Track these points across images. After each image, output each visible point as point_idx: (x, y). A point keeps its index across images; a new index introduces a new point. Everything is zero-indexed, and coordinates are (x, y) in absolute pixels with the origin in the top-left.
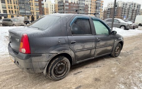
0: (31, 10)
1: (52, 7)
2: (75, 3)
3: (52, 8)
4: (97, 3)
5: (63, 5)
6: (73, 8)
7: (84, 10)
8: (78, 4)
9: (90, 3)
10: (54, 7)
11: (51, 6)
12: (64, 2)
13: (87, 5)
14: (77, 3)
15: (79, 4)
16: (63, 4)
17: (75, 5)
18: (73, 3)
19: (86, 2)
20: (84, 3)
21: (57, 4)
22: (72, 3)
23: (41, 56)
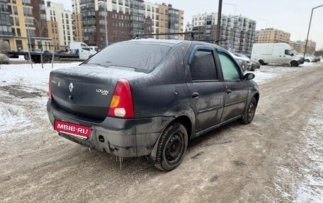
0: (13, 24)
1: (65, 19)
2: (121, 12)
3: (65, 22)
4: (170, 15)
5: (94, 17)
6: (118, 23)
7: (143, 29)
8: (130, 16)
9: (155, 14)
10: (70, 20)
11: (64, 16)
12: (97, 9)
13: (149, 17)
14: (127, 13)
15: (131, 14)
16: (94, 14)
17: (122, 16)
18: (118, 12)
19: (146, 11)
20: (142, 14)
21: (79, 12)
22: (114, 11)
23: (150, 121)
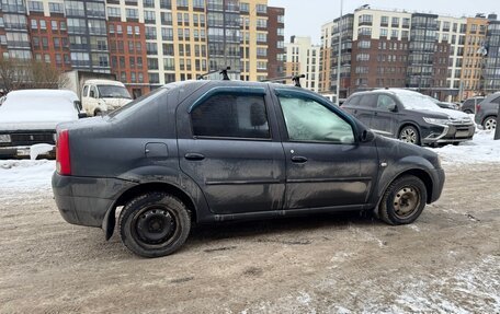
0: (242, 70)
1: (311, 57)
2: (394, 39)
4: (489, 34)
5: (350, 50)
6: (386, 56)
7: (430, 62)
8: (408, 43)
9: (458, 34)
10: (318, 57)
11: (311, 53)
12: (355, 38)
13: (445, 42)
14: (405, 39)
15: (412, 40)
16: (349, 46)
17: (395, 45)
18: (389, 38)
19: (441, 32)
20: (432, 38)
21: (329, 46)
22: (383, 38)
23: (95, 182)
